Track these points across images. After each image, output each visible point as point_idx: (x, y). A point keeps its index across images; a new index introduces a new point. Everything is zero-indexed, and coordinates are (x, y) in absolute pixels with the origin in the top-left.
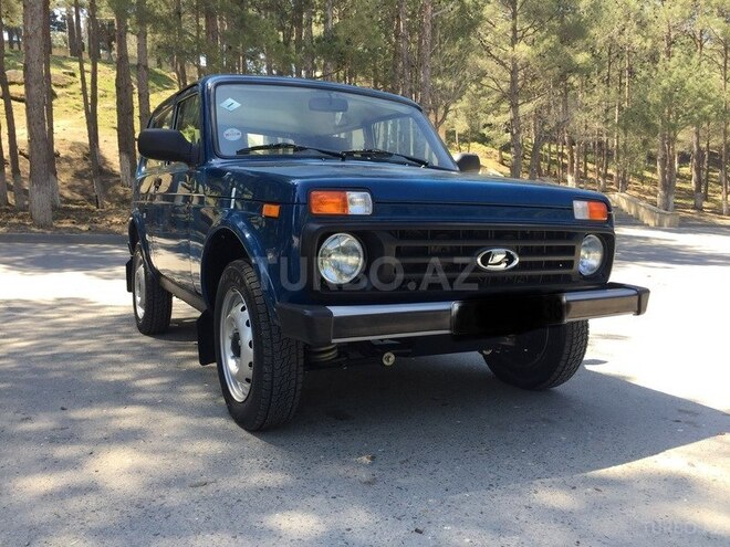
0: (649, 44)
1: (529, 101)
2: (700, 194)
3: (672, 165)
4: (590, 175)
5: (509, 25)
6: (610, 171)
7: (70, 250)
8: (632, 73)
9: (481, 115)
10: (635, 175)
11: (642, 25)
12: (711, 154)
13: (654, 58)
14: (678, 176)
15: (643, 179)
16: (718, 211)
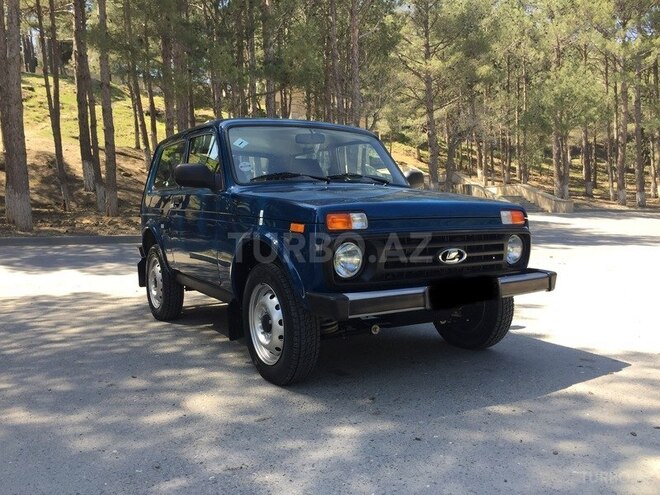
0: (542, 55)
1: (441, 107)
2: (590, 182)
3: (565, 159)
4: (496, 168)
5: (422, 42)
6: (513, 165)
7: (56, 250)
8: (528, 80)
9: (401, 119)
10: (535, 168)
11: (535, 39)
12: (598, 147)
13: (546, 67)
14: (571, 167)
15: (541, 170)
16: (605, 197)
